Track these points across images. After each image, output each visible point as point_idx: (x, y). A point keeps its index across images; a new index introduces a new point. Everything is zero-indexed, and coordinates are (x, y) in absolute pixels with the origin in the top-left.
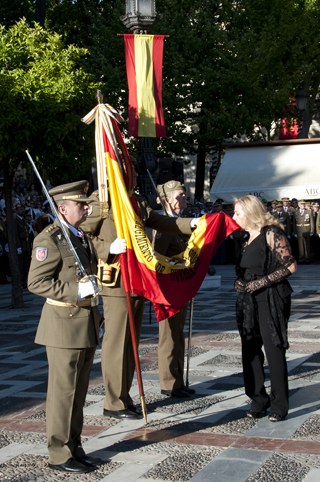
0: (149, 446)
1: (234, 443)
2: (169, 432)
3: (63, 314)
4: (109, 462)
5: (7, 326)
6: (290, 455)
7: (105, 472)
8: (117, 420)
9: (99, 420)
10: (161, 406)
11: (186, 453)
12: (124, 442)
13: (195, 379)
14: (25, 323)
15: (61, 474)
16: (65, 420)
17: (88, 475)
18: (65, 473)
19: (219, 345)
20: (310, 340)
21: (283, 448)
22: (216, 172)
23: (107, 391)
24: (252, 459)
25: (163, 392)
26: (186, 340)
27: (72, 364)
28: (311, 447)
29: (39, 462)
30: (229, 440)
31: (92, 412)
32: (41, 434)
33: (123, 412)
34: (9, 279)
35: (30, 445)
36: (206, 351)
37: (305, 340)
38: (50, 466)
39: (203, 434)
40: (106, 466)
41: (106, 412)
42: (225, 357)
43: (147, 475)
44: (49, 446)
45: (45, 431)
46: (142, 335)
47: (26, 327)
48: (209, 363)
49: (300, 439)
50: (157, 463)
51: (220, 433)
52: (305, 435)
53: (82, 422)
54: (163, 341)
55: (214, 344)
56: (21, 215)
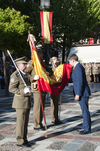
0: (48, 139)
1: (74, 138)
2: (54, 135)
3: (20, 98)
4: (35, 144)
5: (4, 102)
6: (91, 142)
7: (34, 147)
8: (38, 131)
9: (32, 131)
10: (52, 127)
11: (59, 141)
12: (40, 138)
13: (62, 118)
14: (10, 101)
15: (21, 148)
16: (22, 131)
17: (29, 148)
18: (22, 147)
19: (69, 108)
20: (98, 106)
21: (89, 140)
22: (69, 54)
23: (35, 122)
24: (80, 143)
25: (52, 122)
26: (59, 106)
27: (23, 114)
28: (98, 139)
29: (14, 144)
30: (72, 137)
31: (30, 128)
32: (14, 135)
33: (40, 128)
34: (5, 87)
35: (11, 139)
36: (65, 110)
37: (96, 106)
38: (18, 145)
39: (65, 135)
40: (34, 145)
41: (35, 129)
42: (71, 111)
43: (47, 148)
44: (17, 139)
45: (16, 134)
46: (45, 105)
47: (10, 102)
48: (66, 113)
49: (94, 137)
50: (50, 144)
51: (70, 135)
52: (96, 136)
53: (27, 131)
54: (52, 107)
55: (68, 108)
56: (8, 68)
